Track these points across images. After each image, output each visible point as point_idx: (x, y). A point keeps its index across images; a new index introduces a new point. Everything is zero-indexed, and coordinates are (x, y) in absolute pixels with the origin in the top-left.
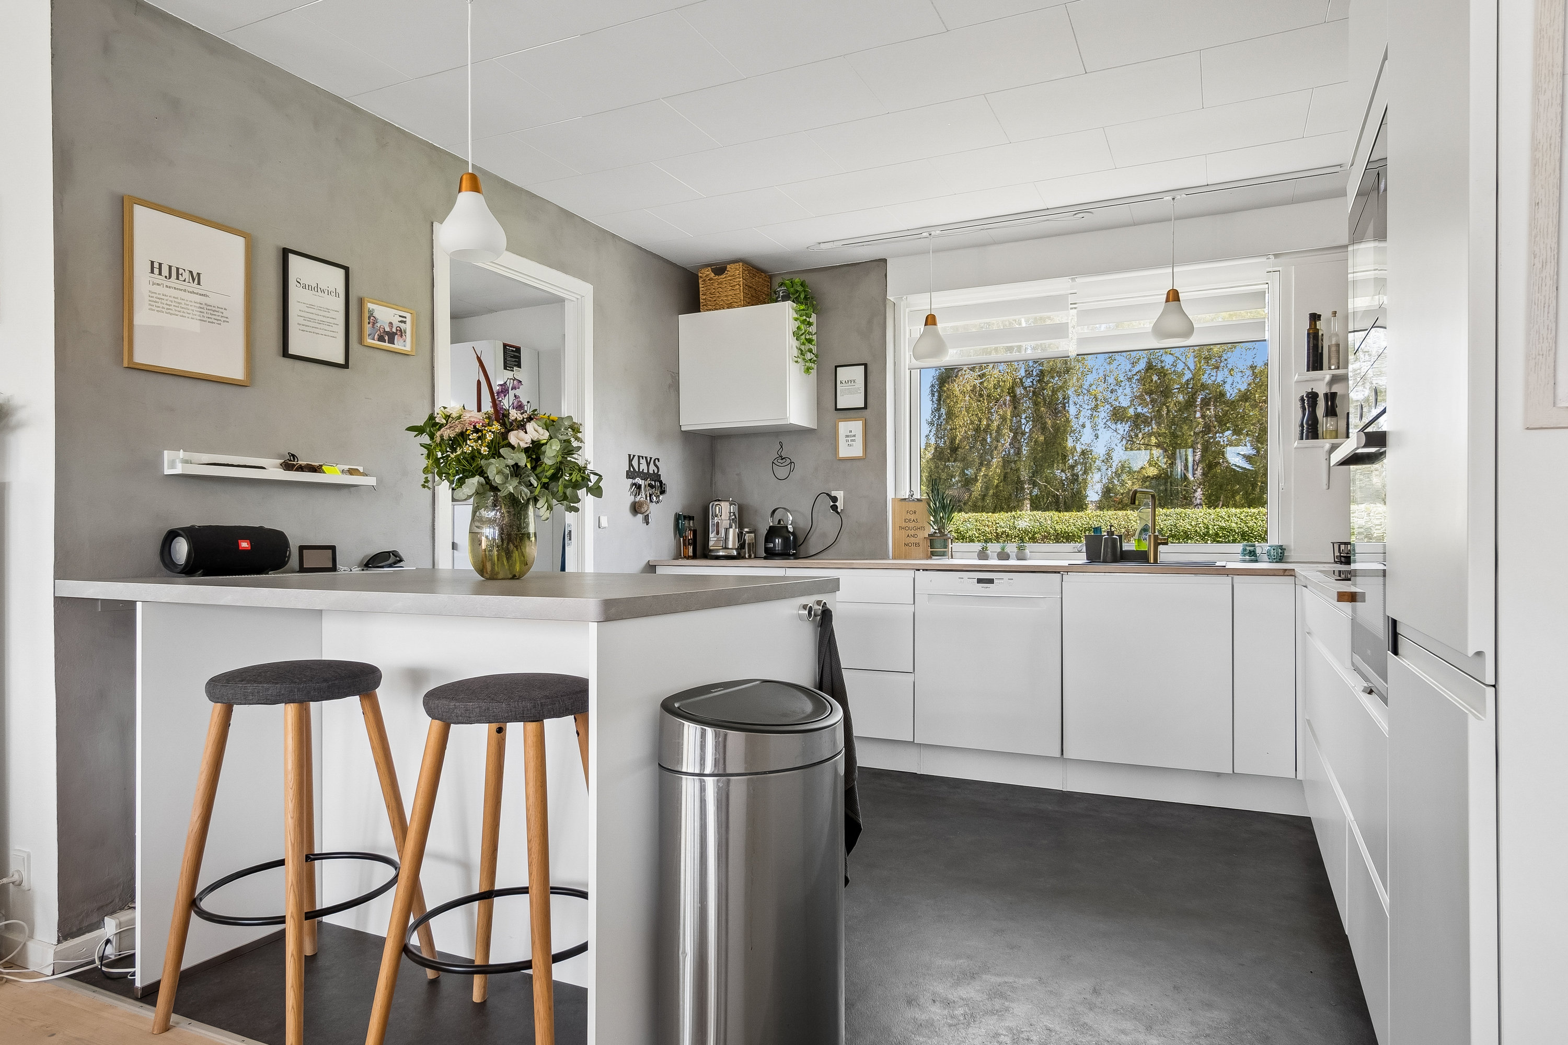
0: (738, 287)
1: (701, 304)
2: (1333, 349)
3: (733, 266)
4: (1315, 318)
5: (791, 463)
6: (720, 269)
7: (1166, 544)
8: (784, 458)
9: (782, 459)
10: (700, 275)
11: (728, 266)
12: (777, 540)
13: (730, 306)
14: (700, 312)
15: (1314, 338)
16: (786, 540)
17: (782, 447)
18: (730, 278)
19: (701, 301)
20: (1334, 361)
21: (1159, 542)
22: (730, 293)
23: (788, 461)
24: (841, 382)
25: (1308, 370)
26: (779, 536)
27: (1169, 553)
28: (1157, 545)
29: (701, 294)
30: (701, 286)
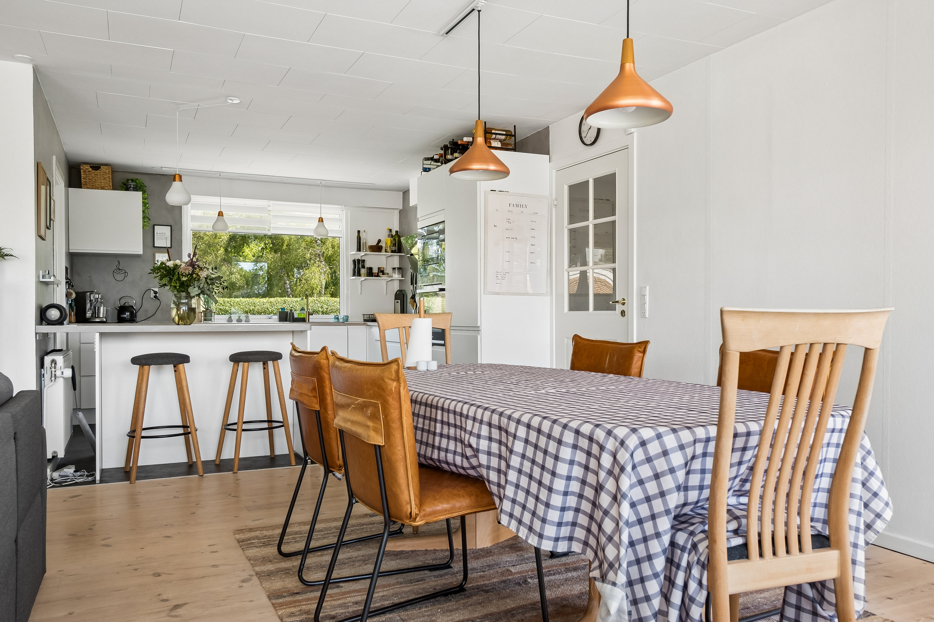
0: (108, 179)
1: (82, 184)
2: (364, 244)
3: (105, 167)
4: (359, 232)
5: (125, 272)
6: (96, 167)
7: (312, 315)
8: (121, 270)
9: (119, 270)
10: (82, 168)
11: (102, 167)
12: (127, 313)
13: (103, 188)
14: (81, 188)
15: (359, 238)
16: (132, 313)
17: (119, 263)
18: (102, 173)
19: (82, 182)
20: (365, 248)
21: (310, 314)
22: (103, 181)
23: (124, 271)
24: (157, 233)
25: (357, 251)
26: (128, 311)
27: (313, 318)
28: (309, 315)
29: (82, 178)
30: (82, 174)
